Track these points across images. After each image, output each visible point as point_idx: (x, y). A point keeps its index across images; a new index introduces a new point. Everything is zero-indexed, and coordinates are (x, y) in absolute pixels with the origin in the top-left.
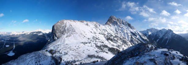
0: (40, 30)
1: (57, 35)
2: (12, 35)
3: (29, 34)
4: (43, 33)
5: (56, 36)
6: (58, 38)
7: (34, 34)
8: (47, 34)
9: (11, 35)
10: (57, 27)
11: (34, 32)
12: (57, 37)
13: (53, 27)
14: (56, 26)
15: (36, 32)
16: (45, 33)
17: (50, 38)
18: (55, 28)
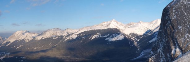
0: (113, 25)
1: (181, 40)
2: (16, 43)
3: (74, 37)
4: (124, 34)
5: (176, 44)
6: (184, 52)
7: (94, 37)
8: (138, 37)
9: (12, 41)
10: (180, 15)
11: (94, 32)
12: (181, 49)
13: (166, 13)
14: (176, 10)
15: (99, 31)
16: (133, 35)
17: (155, 49)
18: (173, 17)
